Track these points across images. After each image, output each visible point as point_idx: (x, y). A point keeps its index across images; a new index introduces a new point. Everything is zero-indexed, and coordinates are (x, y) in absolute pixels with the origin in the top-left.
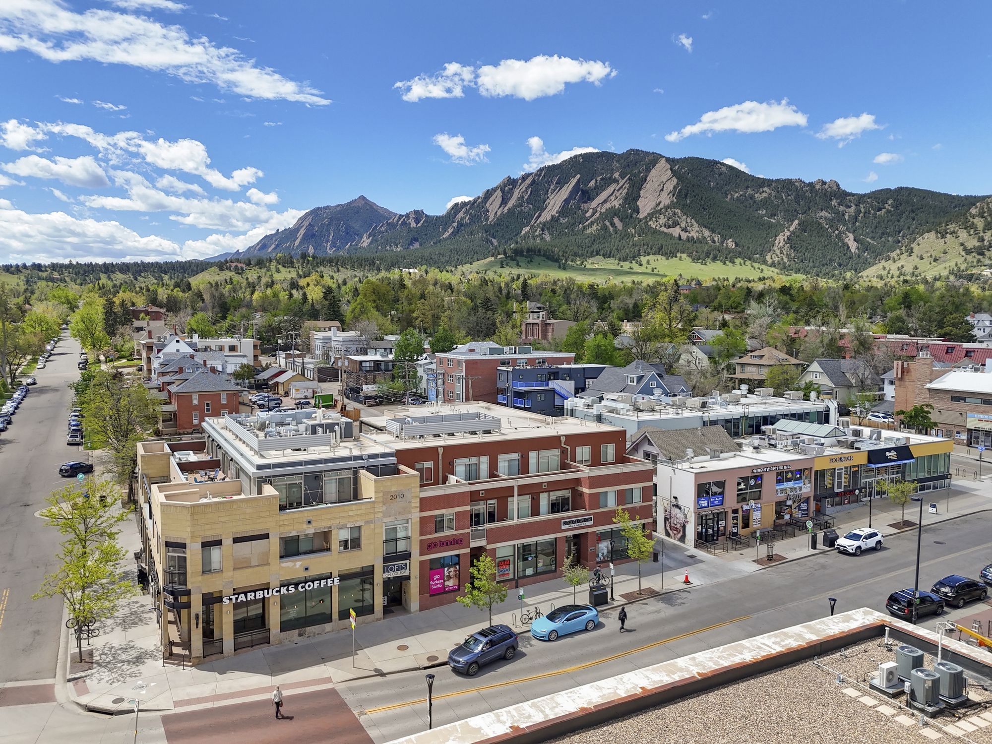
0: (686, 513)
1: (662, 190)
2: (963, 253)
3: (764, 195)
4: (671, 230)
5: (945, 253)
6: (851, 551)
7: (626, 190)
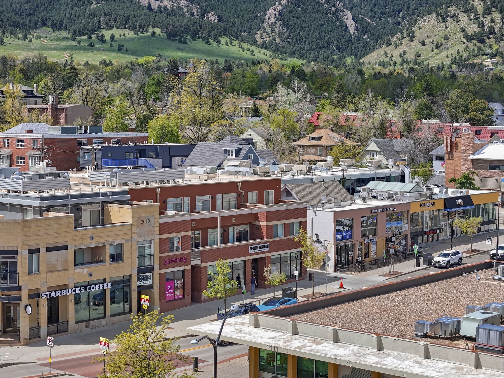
0: (326, 245)
2: (464, 40)
5: (447, 39)
6: (444, 265)
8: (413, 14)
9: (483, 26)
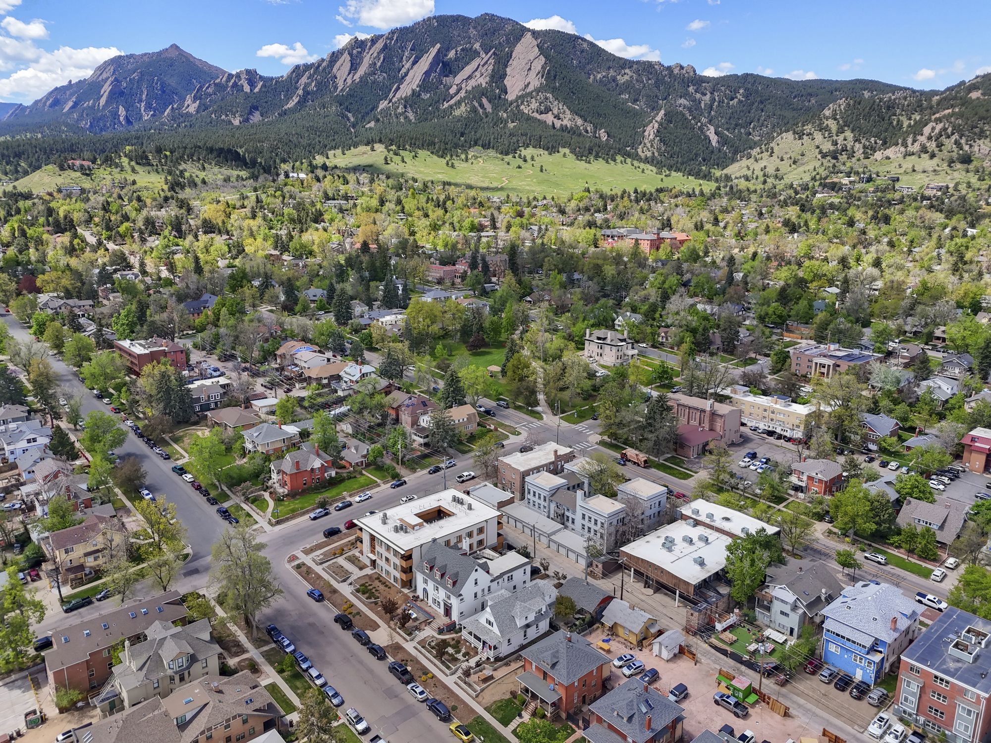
1: (530, 69)
2: (819, 156)
3: (626, 77)
4: (543, 117)
5: (803, 155)
7: (491, 67)
8: (762, 125)
9: (837, 144)
